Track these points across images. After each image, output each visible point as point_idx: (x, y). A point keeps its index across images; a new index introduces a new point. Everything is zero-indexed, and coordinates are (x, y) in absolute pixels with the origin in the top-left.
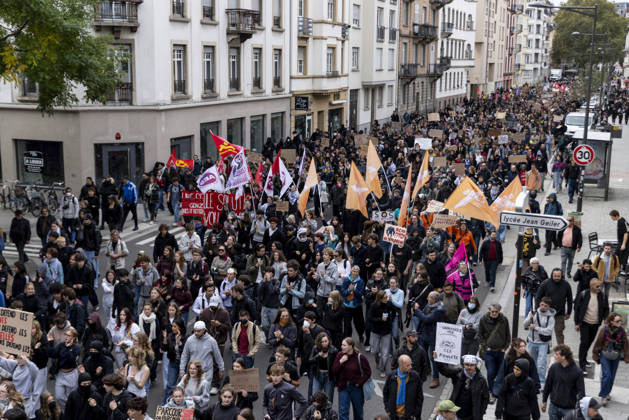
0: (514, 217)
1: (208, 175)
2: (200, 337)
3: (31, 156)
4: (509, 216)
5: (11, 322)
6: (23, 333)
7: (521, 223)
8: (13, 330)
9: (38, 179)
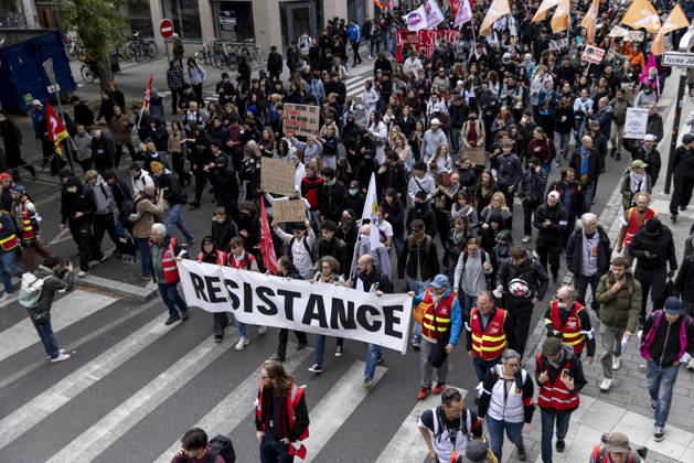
0: (677, 57)
1: (415, 15)
2: (435, 131)
3: (225, 15)
4: (672, 57)
5: (302, 114)
6: (312, 121)
7: (684, 64)
8: (305, 119)
9: (232, 36)
